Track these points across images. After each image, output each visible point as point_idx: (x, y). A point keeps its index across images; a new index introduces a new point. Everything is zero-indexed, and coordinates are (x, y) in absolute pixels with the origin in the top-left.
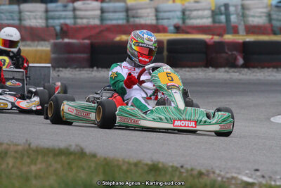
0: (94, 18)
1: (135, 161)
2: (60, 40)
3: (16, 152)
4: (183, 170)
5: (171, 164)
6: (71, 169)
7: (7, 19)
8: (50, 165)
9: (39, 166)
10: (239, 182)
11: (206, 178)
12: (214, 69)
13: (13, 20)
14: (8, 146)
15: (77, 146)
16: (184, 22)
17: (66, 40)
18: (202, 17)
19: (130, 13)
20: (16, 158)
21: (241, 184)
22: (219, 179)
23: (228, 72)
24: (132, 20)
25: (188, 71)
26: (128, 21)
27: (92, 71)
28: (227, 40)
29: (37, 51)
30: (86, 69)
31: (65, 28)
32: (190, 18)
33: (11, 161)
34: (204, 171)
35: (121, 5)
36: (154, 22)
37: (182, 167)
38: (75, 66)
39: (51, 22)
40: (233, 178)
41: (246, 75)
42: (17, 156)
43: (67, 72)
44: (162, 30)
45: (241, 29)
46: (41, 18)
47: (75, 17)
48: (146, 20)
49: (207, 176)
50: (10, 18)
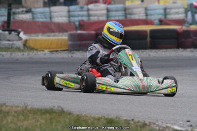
0: (102, 15)
1: (100, 116)
2: (75, 32)
3: (15, 112)
4: (132, 122)
5: (125, 118)
6: (52, 123)
7: (42, 18)
8: (38, 121)
9: (29, 122)
10: (171, 130)
11: (147, 127)
12: (183, 50)
13: (46, 18)
14: (11, 108)
15: (59, 107)
16: (165, 17)
17: (79, 32)
18: (178, 13)
19: (128, 12)
20: (14, 116)
22: (158, 128)
23: (192, 51)
24: (129, 16)
25: (165, 52)
26: (126, 17)
28: (192, 29)
29: (59, 40)
31: (82, 23)
32: (169, 14)
33: (10, 119)
34: (148, 123)
35: (121, 6)
36: (144, 18)
37: (133, 120)
38: (85, 50)
39: (72, 19)
40: (167, 127)
42: (16, 115)
43: (78, 54)
44: (150, 23)
46: (65, 17)
47: (89, 15)
48: (139, 16)
49: (149, 126)
50: (43, 17)
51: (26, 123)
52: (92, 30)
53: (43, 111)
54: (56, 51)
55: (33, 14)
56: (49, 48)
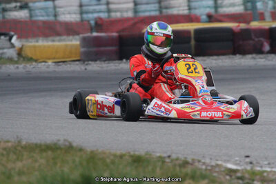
0: (127, 10)
1: (124, 153)
2: (89, 34)
3: (4, 149)
4: (168, 160)
5: (158, 155)
6: (55, 164)
7: (42, 16)
8: (36, 161)
9: (24, 162)
10: (223, 169)
11: (190, 166)
12: (241, 56)
13: (48, 15)
15: (65, 140)
16: (216, 11)
17: (95, 34)
18: (233, 5)
19: (163, 4)
21: (224, 171)
22: (204, 167)
23: (254, 58)
24: (164, 11)
25: (215, 60)
26: (161, 12)
27: (120, 63)
28: (253, 27)
29: (66, 46)
30: (114, 62)
31: (100, 22)
32: (222, 7)
34: (190, 160)
36: (186, 12)
37: (169, 157)
38: (104, 59)
39: (85, 16)
40: (217, 165)
41: (272, 60)
42: (5, 153)
43: (95, 65)
44: (195, 19)
45: (267, 15)
46: (75, 13)
47: (109, 11)
48: (179, 10)
49: (192, 164)
50: (44, 14)
51: (19, 165)
52: (112, 32)
53: (43, 147)
54: (64, 62)
55: (30, 10)
56: (54, 58)
